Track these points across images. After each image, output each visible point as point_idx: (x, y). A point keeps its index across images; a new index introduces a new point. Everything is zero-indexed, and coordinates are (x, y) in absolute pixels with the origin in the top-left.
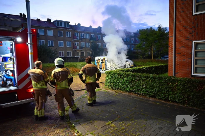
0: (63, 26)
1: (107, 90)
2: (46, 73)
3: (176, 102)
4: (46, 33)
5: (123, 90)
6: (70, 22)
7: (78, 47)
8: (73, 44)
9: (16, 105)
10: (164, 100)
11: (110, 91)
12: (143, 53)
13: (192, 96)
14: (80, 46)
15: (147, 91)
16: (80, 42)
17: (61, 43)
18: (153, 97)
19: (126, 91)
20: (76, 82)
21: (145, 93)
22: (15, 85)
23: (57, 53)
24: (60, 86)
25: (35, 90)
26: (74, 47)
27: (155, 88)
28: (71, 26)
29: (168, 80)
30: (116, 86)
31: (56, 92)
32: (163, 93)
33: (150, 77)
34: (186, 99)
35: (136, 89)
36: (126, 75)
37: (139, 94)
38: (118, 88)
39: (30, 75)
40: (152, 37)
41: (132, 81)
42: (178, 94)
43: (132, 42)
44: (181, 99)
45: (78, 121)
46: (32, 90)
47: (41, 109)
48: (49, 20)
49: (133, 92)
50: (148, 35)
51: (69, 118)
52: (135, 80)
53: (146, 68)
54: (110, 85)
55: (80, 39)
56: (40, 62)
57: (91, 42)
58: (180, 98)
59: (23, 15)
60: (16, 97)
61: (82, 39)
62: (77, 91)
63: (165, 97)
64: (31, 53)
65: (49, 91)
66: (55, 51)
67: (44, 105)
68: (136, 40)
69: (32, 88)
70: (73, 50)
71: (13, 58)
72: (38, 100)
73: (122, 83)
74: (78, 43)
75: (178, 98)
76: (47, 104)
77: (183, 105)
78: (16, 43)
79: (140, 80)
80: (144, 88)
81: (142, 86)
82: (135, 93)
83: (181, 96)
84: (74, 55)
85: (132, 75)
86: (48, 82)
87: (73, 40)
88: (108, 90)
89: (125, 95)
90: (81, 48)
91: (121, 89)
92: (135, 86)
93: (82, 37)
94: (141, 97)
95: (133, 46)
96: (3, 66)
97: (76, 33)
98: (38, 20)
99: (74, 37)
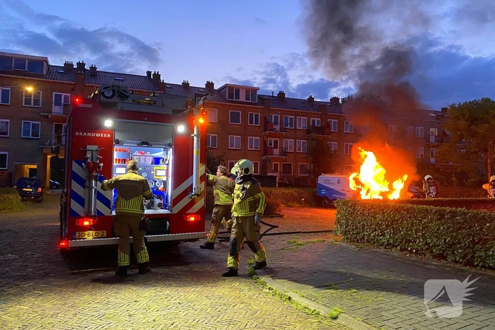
0: (242, 98)
1: (336, 243)
3: (490, 268)
5: (374, 242)
6: (258, 89)
7: (276, 152)
8: (265, 143)
10: (465, 264)
11: (346, 245)
12: (458, 170)
14: (281, 148)
15: (427, 244)
16: (281, 138)
17: (234, 141)
18: (441, 256)
19: (382, 245)
21: (422, 249)
22: (167, 206)
26: (267, 151)
27: (444, 237)
28: (261, 97)
29: (470, 217)
30: (358, 233)
32: (461, 248)
33: (431, 211)
35: (402, 240)
37: (410, 252)
38: (363, 239)
41: (394, 221)
43: (432, 139)
45: (271, 277)
48: (210, 85)
49: (396, 246)
52: (399, 219)
54: (346, 232)
55: (282, 130)
57: (311, 138)
59: (154, 74)
60: (168, 228)
61: (287, 131)
63: (466, 256)
64: (197, 151)
66: (220, 160)
68: (444, 133)
70: (264, 158)
73: (371, 225)
74: (276, 143)
78: (176, 135)
79: (410, 217)
80: (419, 238)
81: (416, 233)
82: (401, 250)
84: (264, 170)
87: (264, 133)
90: (284, 153)
91: (368, 241)
92: (400, 231)
93: (287, 125)
94: (414, 257)
95: (435, 151)
96: (152, 172)
97: (273, 115)
98: (186, 85)
99: (267, 124)
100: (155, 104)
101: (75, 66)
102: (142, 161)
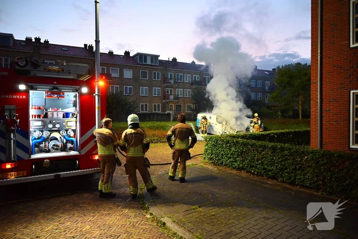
0: (149, 62)
1: (205, 166)
2: (116, 134)
3: (306, 187)
4: (121, 73)
5: (230, 166)
6: (159, 56)
7: (172, 97)
8: (164, 92)
9: (76, 175)
10: (289, 184)
11: (210, 167)
12: (283, 108)
13: (329, 178)
14: (175, 95)
15: (264, 169)
16: (175, 88)
17: (144, 91)
18: (274, 178)
19: (235, 168)
20: (161, 153)
21: (261, 172)
22: (77, 149)
23: (137, 107)
24: (132, 153)
25: (102, 157)
26: (165, 96)
27: (276, 165)
28: (161, 61)
29: (294, 151)
30: (219, 159)
31: (127, 161)
32: (287, 173)
33: (268, 147)
34: (321, 182)
35: (248, 165)
36: (233, 142)
37: (253, 174)
38: (222, 163)
39: (95, 137)
40: (299, 81)
41: (242, 152)
42: (308, 174)
43: (267, 88)
44: (314, 183)
45: (154, 202)
46: (97, 157)
47: (107, 182)
48: (127, 53)
49: (244, 169)
50: (291, 77)
51: (143, 197)
52: (246, 151)
53: (276, 134)
54: (211, 159)
55: (175, 83)
56: (109, 119)
57: (193, 88)
58: (311, 180)
59: (89, 46)
60: (77, 165)
61: (178, 84)
62: (160, 165)
63: (290, 178)
64: (98, 107)
65: (118, 159)
66: (134, 103)
67: (110, 177)
68: (274, 84)
69: (97, 154)
70: (164, 101)
71: (76, 113)
72: (104, 170)
73: (228, 154)
74: (171, 91)
75: (309, 181)
76: (116, 180)
77: (317, 192)
78: (81, 95)
79: (253, 150)
80: (259, 164)
81: (257, 161)
82: (247, 172)
83: (313, 177)
84: (164, 109)
85: (242, 143)
86: (117, 147)
87: (163, 85)
88: (207, 166)
89: (231, 173)
90: (176, 98)
91: (226, 165)
92: (247, 159)
93: (178, 79)
94: (256, 178)
95: (268, 95)
96: (64, 124)
97: (169, 74)
98: (111, 53)
99: (165, 80)
100: (63, 71)
101: (34, 40)
102: (55, 115)
